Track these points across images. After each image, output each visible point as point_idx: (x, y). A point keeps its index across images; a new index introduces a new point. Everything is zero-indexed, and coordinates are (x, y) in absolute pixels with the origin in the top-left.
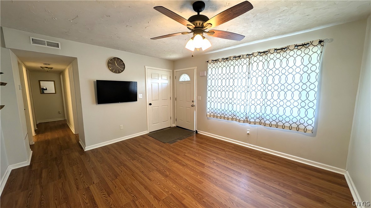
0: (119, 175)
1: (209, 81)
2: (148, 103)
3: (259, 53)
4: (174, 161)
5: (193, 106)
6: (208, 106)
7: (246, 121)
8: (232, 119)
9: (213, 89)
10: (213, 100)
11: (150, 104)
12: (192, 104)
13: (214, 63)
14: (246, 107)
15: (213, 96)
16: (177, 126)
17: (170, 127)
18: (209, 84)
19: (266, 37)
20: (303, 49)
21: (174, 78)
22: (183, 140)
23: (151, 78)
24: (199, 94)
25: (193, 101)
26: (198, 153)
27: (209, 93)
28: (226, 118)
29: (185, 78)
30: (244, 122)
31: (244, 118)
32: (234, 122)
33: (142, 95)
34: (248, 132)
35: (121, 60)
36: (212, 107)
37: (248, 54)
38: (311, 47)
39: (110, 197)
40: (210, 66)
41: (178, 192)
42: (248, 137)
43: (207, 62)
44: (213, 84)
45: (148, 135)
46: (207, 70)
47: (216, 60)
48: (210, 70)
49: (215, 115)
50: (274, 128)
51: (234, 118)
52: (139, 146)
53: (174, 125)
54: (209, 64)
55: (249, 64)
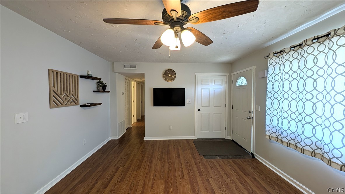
0: (140, 168)
1: (270, 85)
2: (197, 108)
5: (250, 118)
6: (268, 122)
8: (313, 154)
9: (276, 95)
10: (275, 113)
11: (199, 110)
12: (249, 115)
13: (277, 57)
15: (275, 106)
16: (233, 141)
17: (225, 139)
18: (269, 88)
21: (231, 82)
22: (224, 160)
23: (202, 84)
24: (258, 103)
25: (250, 112)
27: (269, 102)
28: (298, 149)
29: (242, 81)
36: (275, 124)
40: (271, 61)
43: (268, 56)
44: (276, 89)
45: (194, 141)
46: (267, 68)
47: (281, 52)
48: (271, 68)
49: (279, 137)
51: (317, 153)
52: (176, 150)
53: (229, 138)
54: (269, 59)
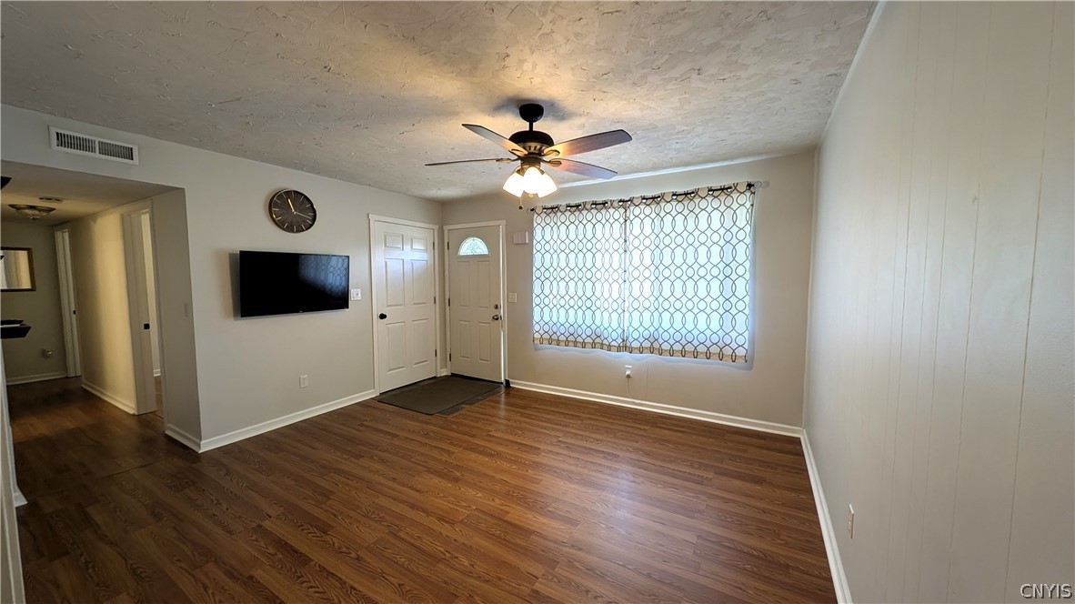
0: (331, 492)
1: (537, 257)
2: (376, 314)
3: (644, 199)
4: (466, 449)
5: (497, 319)
6: (537, 317)
7: (624, 347)
8: (594, 345)
9: (547, 274)
10: (547, 301)
11: (383, 316)
12: (495, 312)
13: (548, 215)
14: (622, 316)
15: (547, 291)
16: (453, 375)
17: (435, 378)
18: (537, 263)
19: (654, 169)
20: (723, 197)
21: (444, 248)
22: (477, 405)
23: (385, 245)
24: (511, 289)
25: (496, 307)
26: (520, 429)
27: (537, 284)
28: (578, 345)
29: (473, 247)
30: (619, 349)
31: (620, 341)
32: (598, 351)
33: (359, 290)
34: (628, 372)
35: (305, 197)
36: (547, 318)
37: (623, 198)
38: (735, 195)
39: (328, 535)
40: (539, 220)
41: (492, 503)
42: (628, 384)
43: (532, 210)
44: (547, 264)
45: (378, 400)
46: (531, 230)
47: (552, 208)
48: (538, 231)
49: (554, 337)
50: (678, 358)
51: (597, 343)
52: (361, 428)
53: (444, 373)
54: (536, 215)
55: (626, 221)
